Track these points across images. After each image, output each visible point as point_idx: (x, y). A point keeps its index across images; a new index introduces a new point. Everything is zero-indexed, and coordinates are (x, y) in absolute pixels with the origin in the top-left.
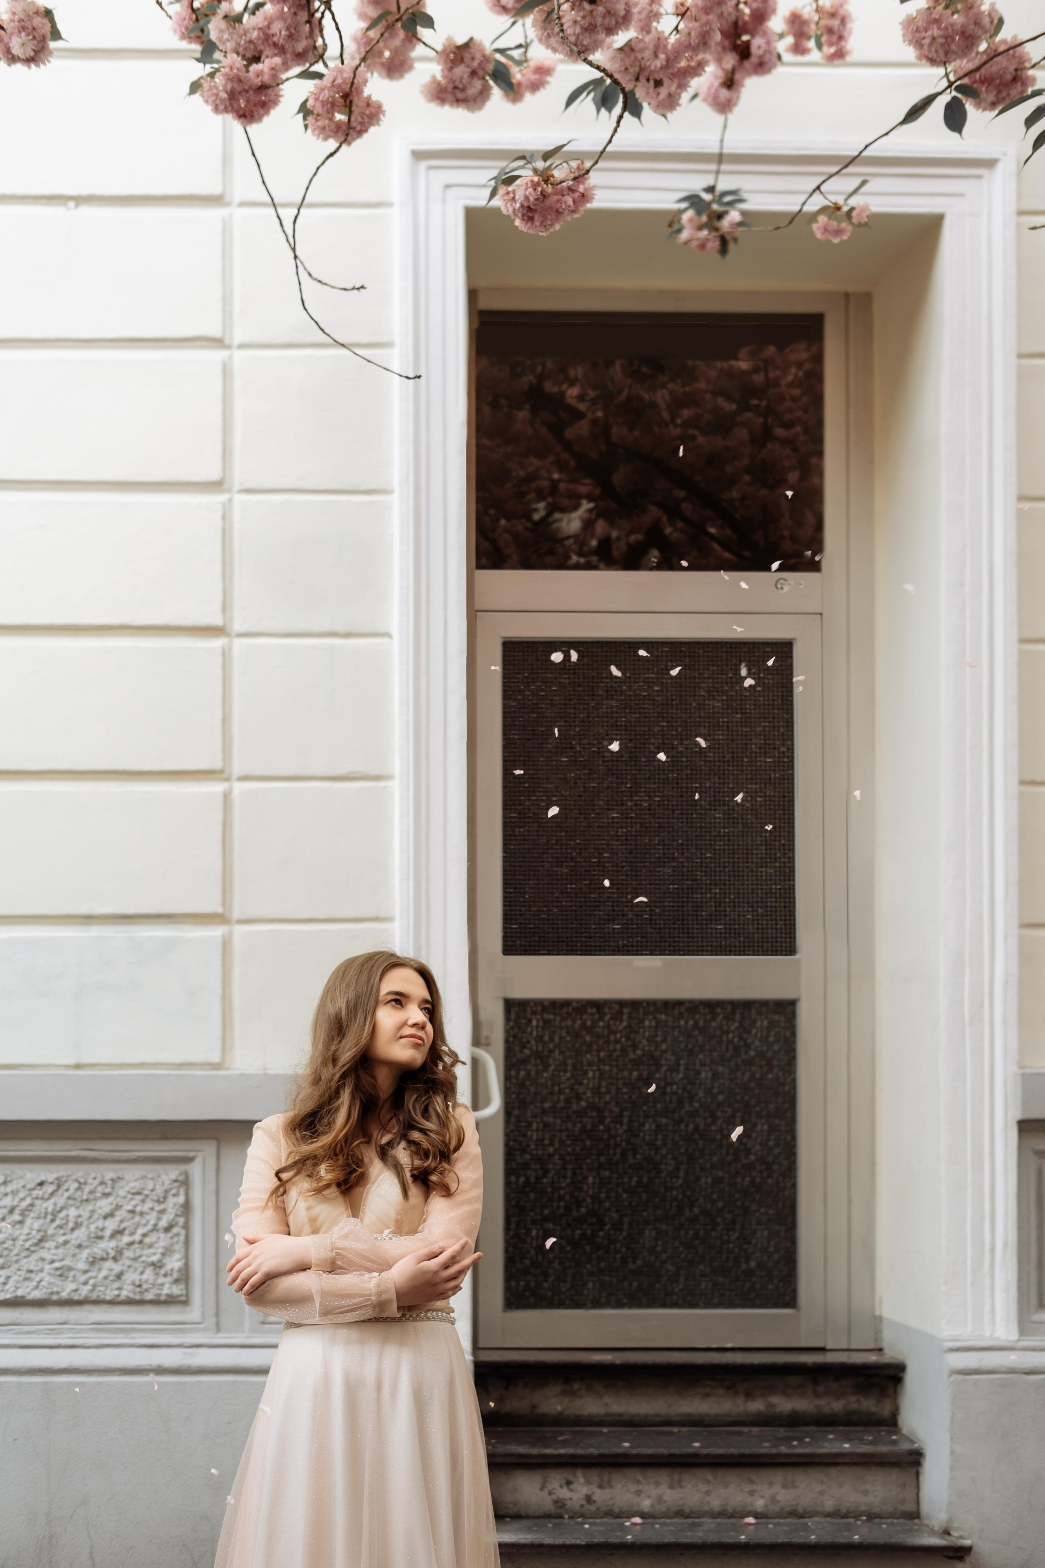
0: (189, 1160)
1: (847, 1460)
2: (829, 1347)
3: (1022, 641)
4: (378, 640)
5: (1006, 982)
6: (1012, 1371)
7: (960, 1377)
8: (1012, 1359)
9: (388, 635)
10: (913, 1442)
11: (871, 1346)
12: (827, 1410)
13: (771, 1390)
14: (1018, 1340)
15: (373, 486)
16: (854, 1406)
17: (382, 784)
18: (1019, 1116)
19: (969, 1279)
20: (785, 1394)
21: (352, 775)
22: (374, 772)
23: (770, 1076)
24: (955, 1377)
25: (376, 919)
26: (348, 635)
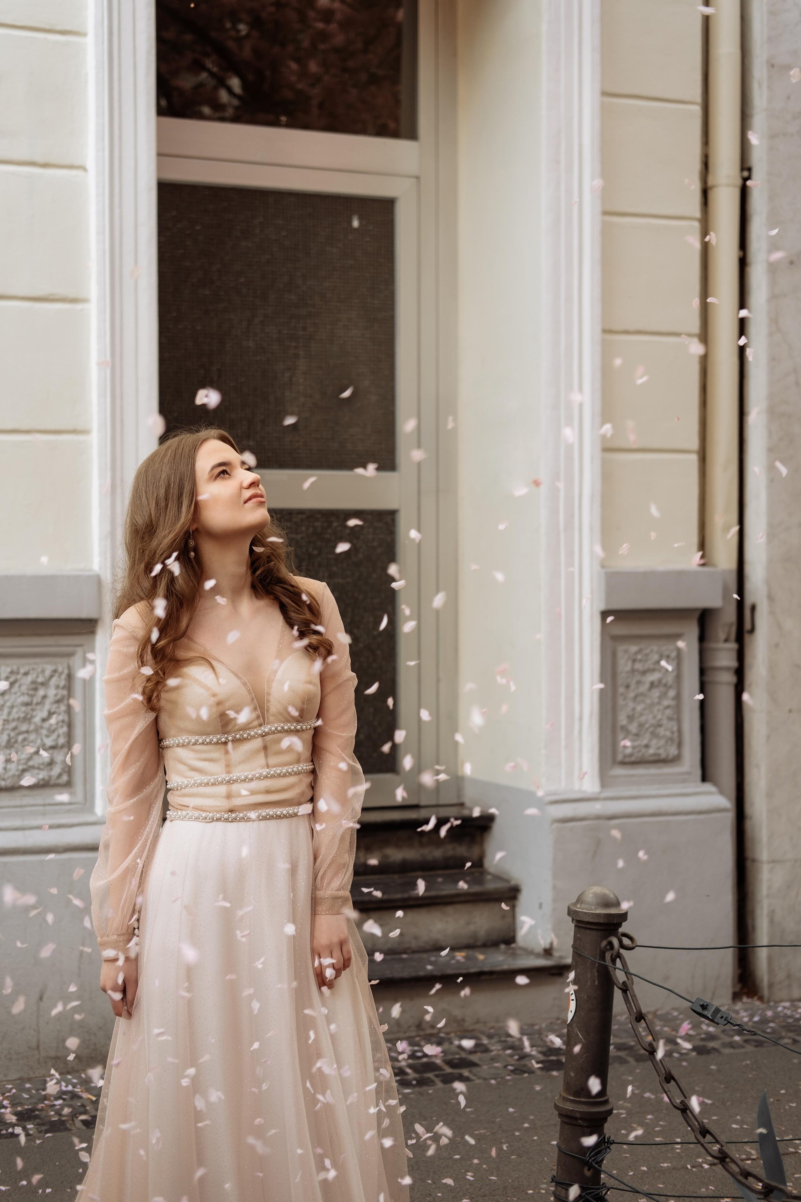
0: (70, 655)
1: (462, 899)
2: (423, 803)
3: (605, 213)
4: (74, 172)
5: (592, 496)
6: (598, 817)
7: (560, 825)
8: (598, 808)
9: (83, 168)
10: (508, 881)
11: (454, 801)
12: (430, 857)
13: (386, 843)
14: (601, 792)
15: (69, 28)
16: (450, 853)
17: (79, 306)
18: (602, 607)
19: (563, 743)
20: (398, 845)
21: (51, 297)
22: (72, 295)
23: (374, 576)
24: (556, 825)
25: (74, 432)
26: (45, 165)
